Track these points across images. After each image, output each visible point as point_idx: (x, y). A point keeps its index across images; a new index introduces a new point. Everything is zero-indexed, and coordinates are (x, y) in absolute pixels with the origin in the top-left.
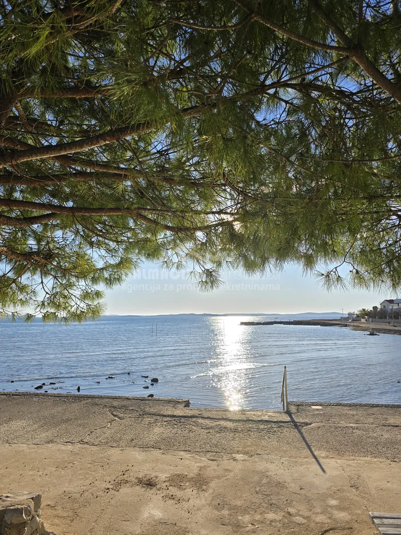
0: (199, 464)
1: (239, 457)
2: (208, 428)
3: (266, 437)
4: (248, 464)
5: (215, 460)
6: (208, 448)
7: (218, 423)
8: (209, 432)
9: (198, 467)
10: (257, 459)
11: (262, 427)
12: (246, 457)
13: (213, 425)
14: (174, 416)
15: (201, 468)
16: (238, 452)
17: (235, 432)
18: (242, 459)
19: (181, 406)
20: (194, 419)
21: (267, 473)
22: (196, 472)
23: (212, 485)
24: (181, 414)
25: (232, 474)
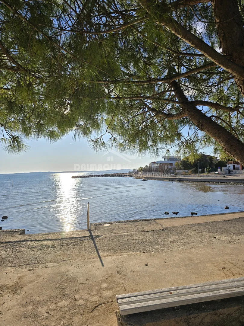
0: (19, 275)
1: (50, 265)
2: (33, 248)
3: (72, 249)
4: (55, 269)
5: (32, 270)
6: (30, 261)
7: (41, 243)
8: (33, 250)
9: (18, 277)
10: (62, 265)
11: (71, 241)
12: (55, 264)
13: (38, 245)
14: (10, 242)
15: (20, 278)
16: (50, 262)
17: (51, 248)
18: (52, 266)
19: (17, 234)
20: (24, 243)
21: (67, 273)
22: (15, 281)
23: (25, 289)
24: (15, 240)
25: (42, 278)
